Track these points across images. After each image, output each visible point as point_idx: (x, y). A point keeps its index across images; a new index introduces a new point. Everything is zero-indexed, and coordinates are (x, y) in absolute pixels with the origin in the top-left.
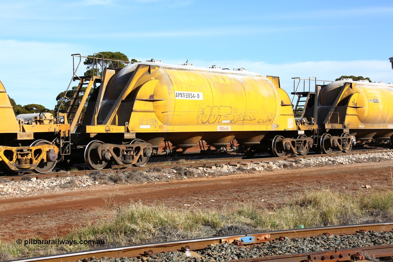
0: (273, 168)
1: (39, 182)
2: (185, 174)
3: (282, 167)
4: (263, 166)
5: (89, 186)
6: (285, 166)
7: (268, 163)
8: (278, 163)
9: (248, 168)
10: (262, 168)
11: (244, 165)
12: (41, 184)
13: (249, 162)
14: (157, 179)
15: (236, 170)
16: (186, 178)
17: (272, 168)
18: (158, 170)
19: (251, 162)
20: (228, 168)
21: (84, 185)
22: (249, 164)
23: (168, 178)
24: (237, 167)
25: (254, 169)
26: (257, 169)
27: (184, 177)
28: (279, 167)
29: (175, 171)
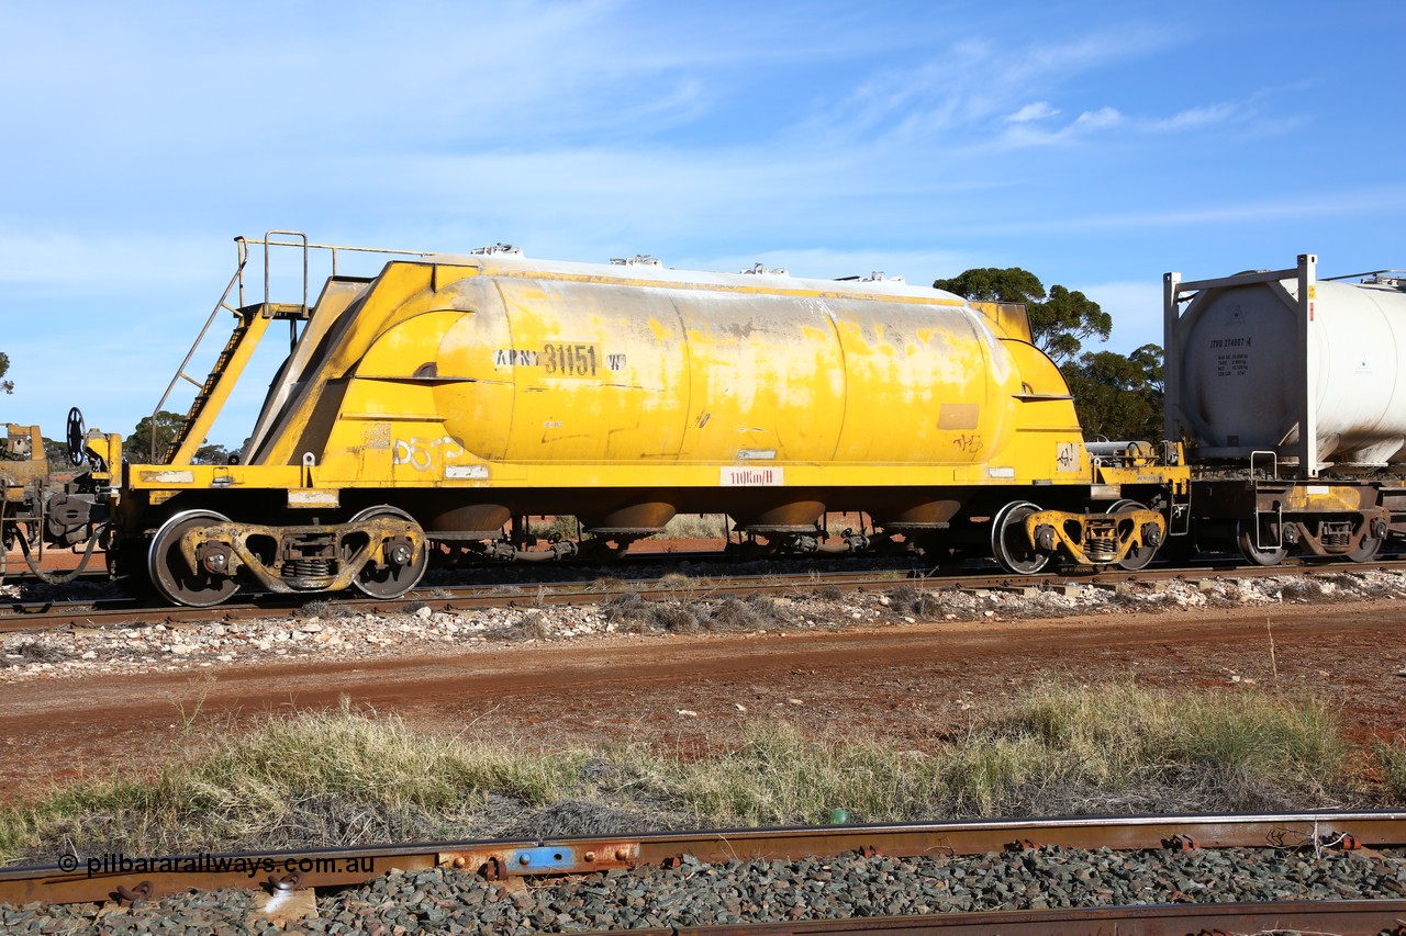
0: (1244, 599)
1: (437, 620)
2: (916, 609)
3: (1279, 595)
4: (1207, 592)
5: (581, 635)
6: (1289, 593)
7: (1235, 582)
8: (1273, 583)
9: (1150, 598)
10: (1203, 599)
11: (1146, 585)
12: (442, 626)
13: (1168, 577)
14: (810, 622)
15: (1106, 601)
16: (912, 621)
17: (1238, 599)
18: (832, 596)
19: (1178, 577)
20: (1081, 596)
21: (568, 633)
22: (1160, 583)
23: (853, 620)
24: (1113, 593)
25: (1169, 601)
26: (1182, 600)
27: (907, 619)
28: (1269, 595)
29: (885, 601)
